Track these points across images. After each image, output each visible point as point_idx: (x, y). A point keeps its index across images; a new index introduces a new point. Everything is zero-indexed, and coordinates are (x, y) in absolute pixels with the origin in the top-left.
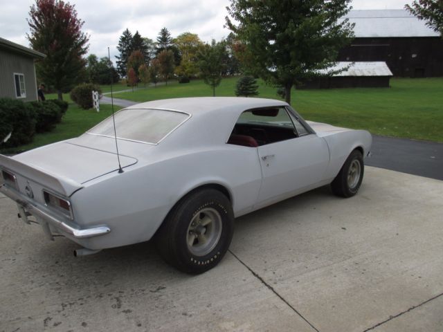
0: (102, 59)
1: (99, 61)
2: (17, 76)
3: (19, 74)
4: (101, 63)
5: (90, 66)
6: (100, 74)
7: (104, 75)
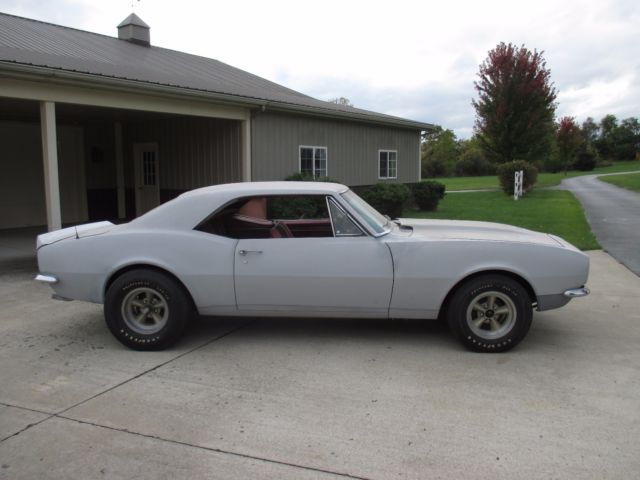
0: (624, 121)
1: (619, 123)
2: (384, 156)
3: (388, 151)
4: (622, 127)
5: (604, 133)
6: (619, 143)
7: (626, 146)
